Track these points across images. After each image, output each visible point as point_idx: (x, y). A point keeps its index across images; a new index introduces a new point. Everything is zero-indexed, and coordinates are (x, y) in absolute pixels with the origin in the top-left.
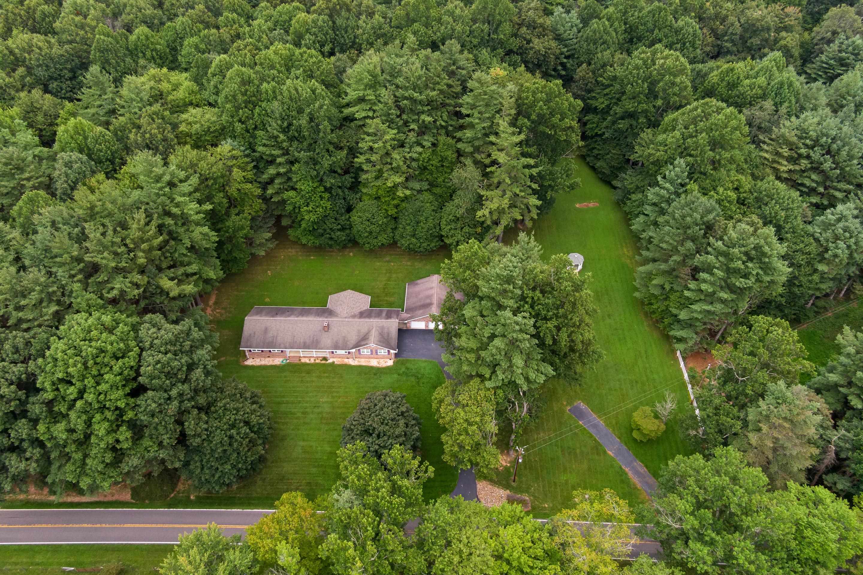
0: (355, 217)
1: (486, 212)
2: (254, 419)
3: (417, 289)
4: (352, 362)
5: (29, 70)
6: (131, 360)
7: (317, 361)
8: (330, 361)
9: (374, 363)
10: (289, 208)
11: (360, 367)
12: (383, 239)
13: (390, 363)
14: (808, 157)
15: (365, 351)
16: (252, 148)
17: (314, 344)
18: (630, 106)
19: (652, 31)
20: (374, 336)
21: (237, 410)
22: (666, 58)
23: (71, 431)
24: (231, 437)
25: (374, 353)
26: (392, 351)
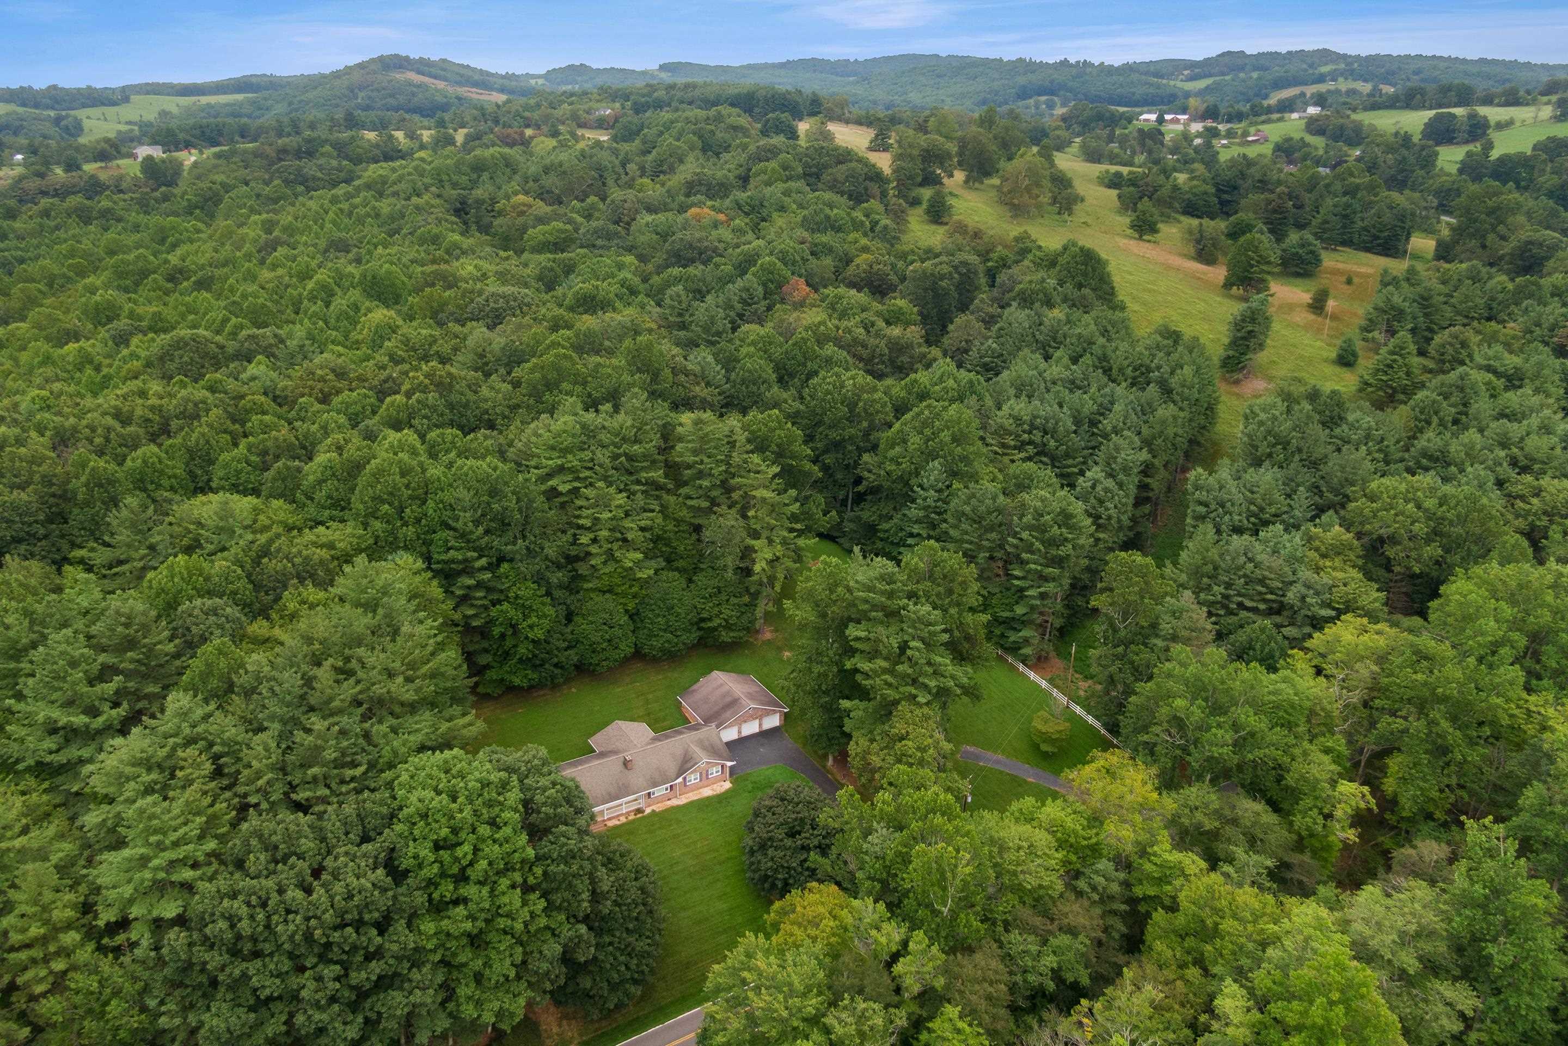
0: (582, 625)
1: (764, 564)
3: (698, 696)
4: (675, 802)
7: (632, 817)
8: (648, 811)
9: (707, 792)
10: (497, 631)
11: (692, 803)
12: (626, 648)
13: (728, 785)
14: (1030, 443)
15: (693, 778)
16: (428, 559)
17: (622, 791)
18: (834, 435)
19: (804, 365)
20: (697, 751)
22: (853, 378)
25: (705, 776)
26: (729, 764)
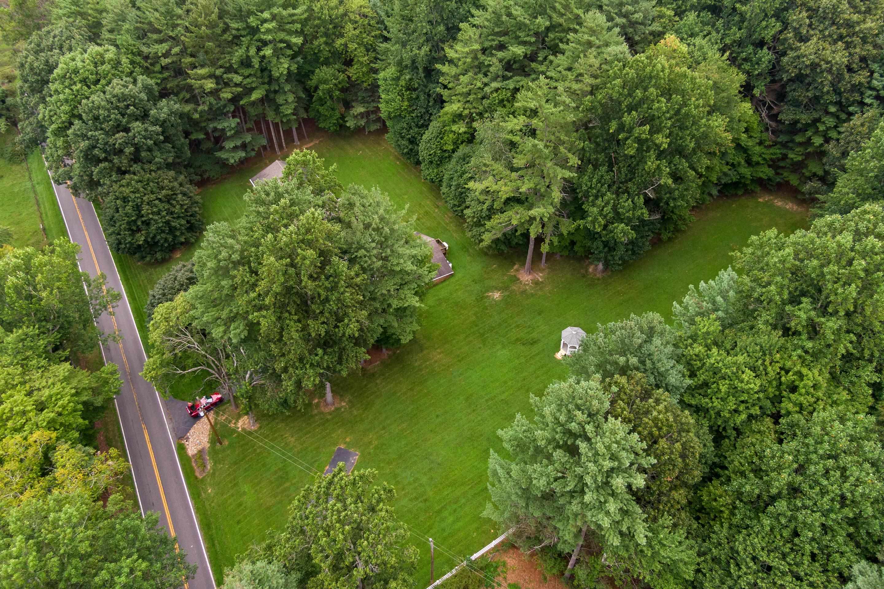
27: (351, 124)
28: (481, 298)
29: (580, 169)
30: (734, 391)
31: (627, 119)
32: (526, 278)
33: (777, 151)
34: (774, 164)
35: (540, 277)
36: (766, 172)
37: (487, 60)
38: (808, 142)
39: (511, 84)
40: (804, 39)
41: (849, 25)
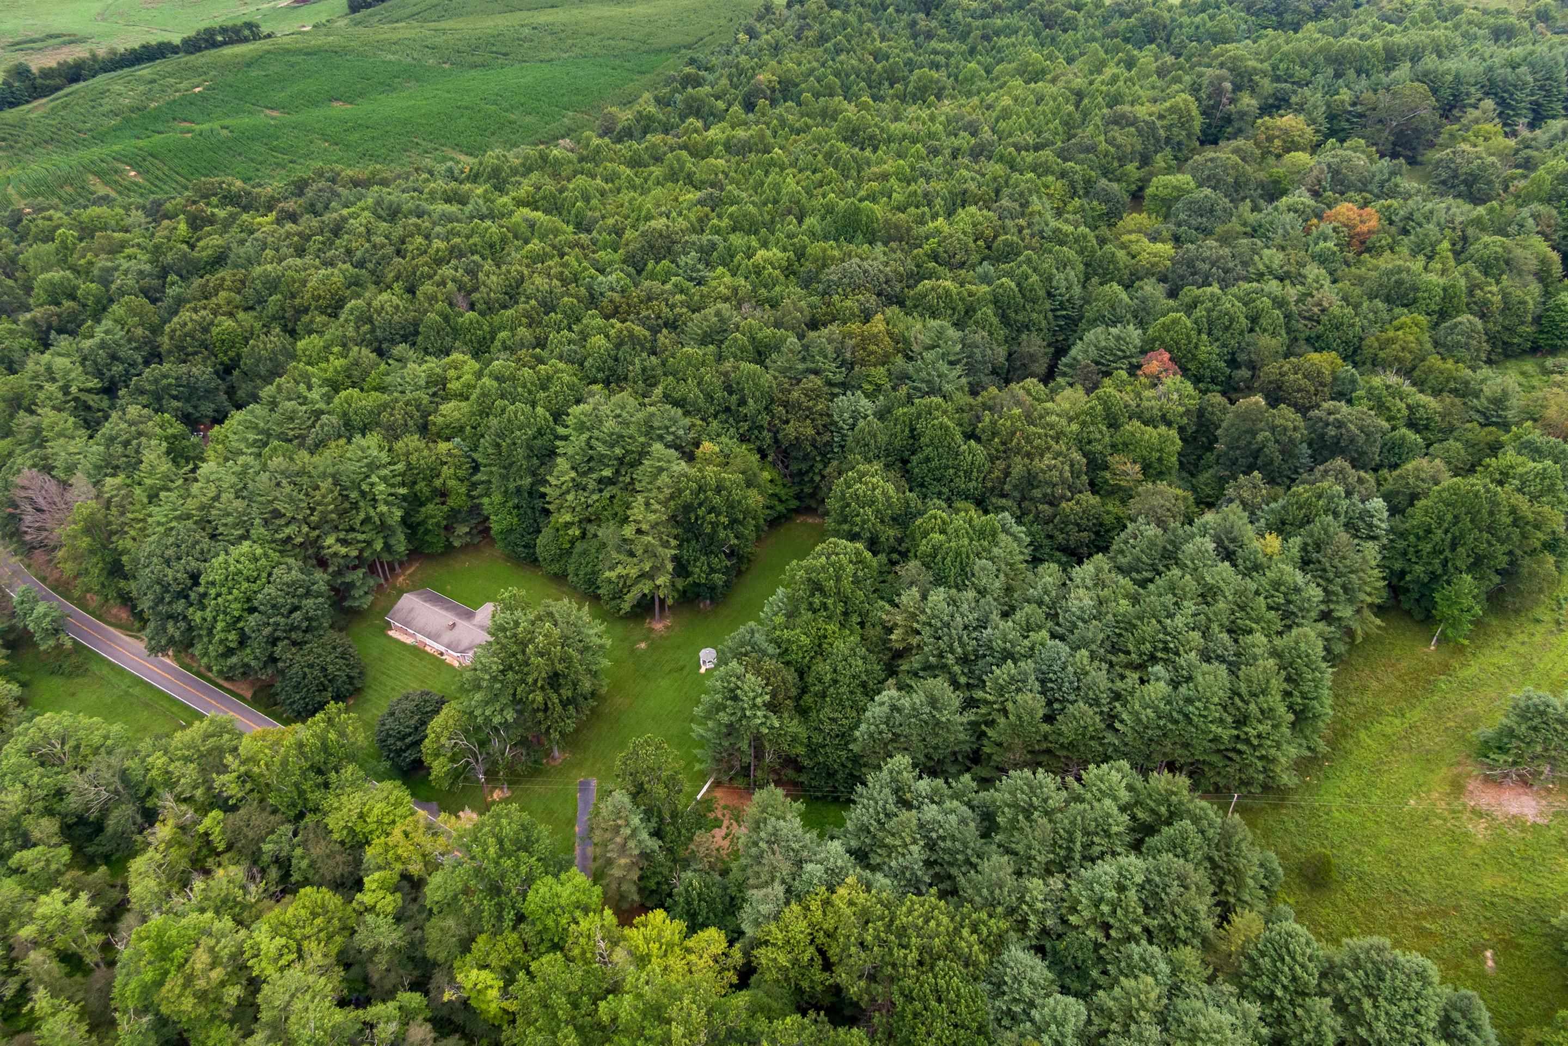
0: (540, 539)
2: (330, 668)
5: (373, 331)
6: (254, 587)
7: (436, 654)
8: (444, 658)
14: (920, 633)
16: (475, 451)
17: (435, 637)
21: (320, 656)
23: (205, 619)
24: (305, 674)
27: (457, 544)
28: (633, 651)
29: (680, 547)
30: (800, 647)
31: (701, 512)
32: (658, 626)
33: (797, 488)
34: (798, 497)
35: (668, 622)
36: (794, 504)
37: (584, 480)
38: (812, 480)
39: (606, 494)
40: (787, 422)
41: (809, 408)
